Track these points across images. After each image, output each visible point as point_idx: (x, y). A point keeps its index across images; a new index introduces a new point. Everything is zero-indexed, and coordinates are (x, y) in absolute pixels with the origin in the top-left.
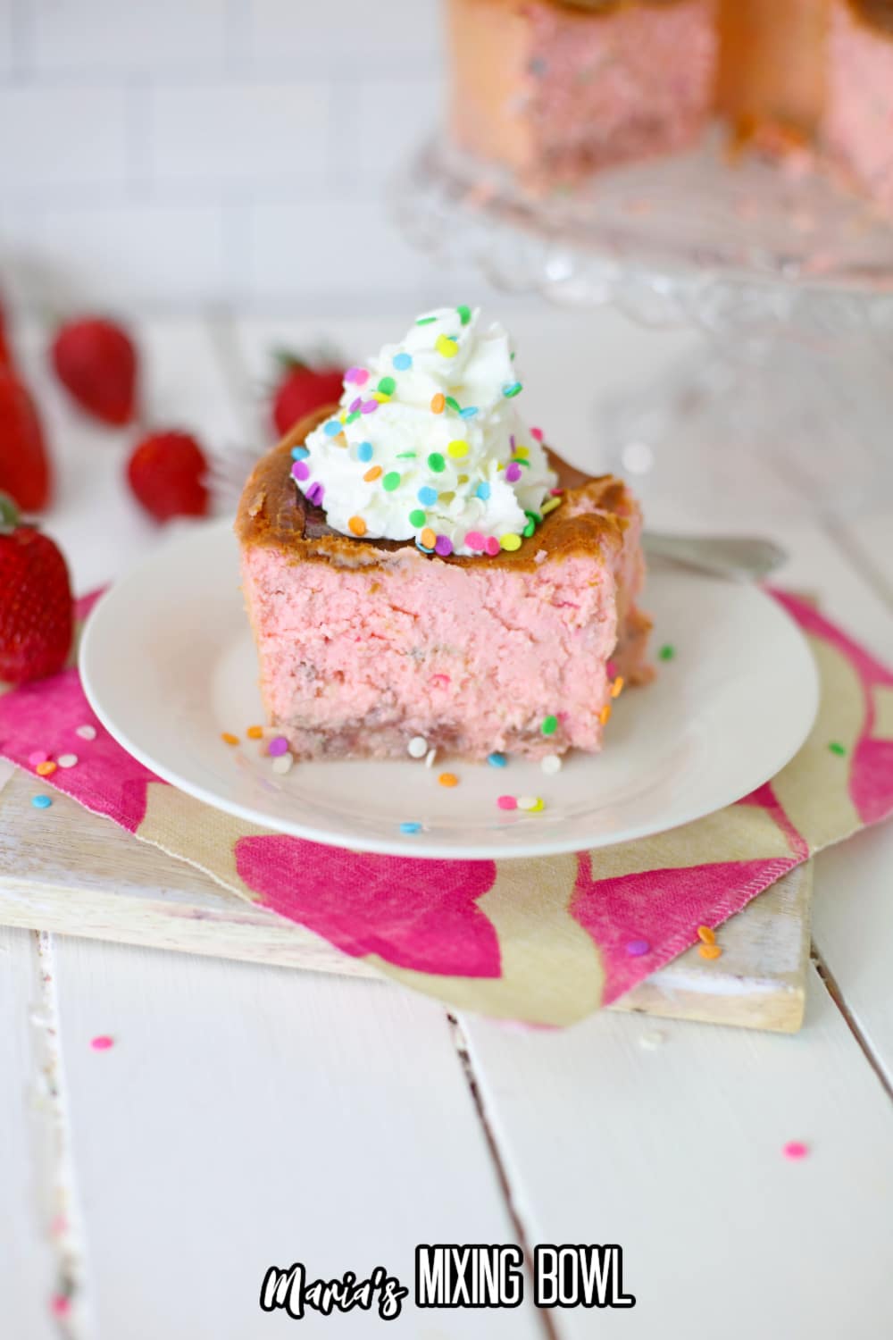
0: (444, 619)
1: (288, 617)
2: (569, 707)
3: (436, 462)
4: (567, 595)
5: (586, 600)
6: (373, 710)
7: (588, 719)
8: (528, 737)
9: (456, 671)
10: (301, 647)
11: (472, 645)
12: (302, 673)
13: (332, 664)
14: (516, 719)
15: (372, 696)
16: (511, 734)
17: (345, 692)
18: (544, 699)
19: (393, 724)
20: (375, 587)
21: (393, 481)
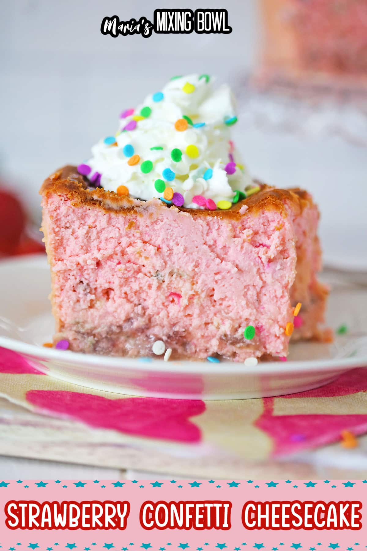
0: (178, 250)
1: (73, 246)
2: (264, 321)
3: (177, 155)
4: (263, 239)
5: (274, 242)
6: (128, 319)
7: (277, 330)
8: (235, 342)
9: (186, 289)
10: (81, 268)
11: (196, 269)
12: (80, 289)
13: (102, 283)
14: (226, 328)
15: (128, 307)
16: (224, 340)
17: (110, 306)
18: (246, 313)
19: (142, 330)
20: (131, 225)
21: (148, 167)
